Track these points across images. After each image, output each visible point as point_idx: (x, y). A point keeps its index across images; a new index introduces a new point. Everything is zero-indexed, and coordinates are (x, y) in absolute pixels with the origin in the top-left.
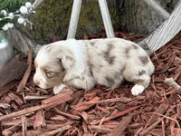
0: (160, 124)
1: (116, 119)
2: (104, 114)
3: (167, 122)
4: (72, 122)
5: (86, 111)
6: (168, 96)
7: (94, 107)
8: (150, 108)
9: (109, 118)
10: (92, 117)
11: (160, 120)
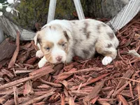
0: (128, 86)
1: (91, 85)
2: (81, 81)
3: (134, 84)
4: (55, 89)
5: (66, 80)
6: (132, 64)
7: (72, 76)
8: (119, 75)
9: (85, 84)
10: (71, 84)
11: (127, 83)
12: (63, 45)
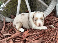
1: (37, 39)
2: (33, 38)
5: (27, 37)
6: (53, 30)
8: (48, 35)
9: (35, 39)
11: (52, 38)
12: (42, 20)
